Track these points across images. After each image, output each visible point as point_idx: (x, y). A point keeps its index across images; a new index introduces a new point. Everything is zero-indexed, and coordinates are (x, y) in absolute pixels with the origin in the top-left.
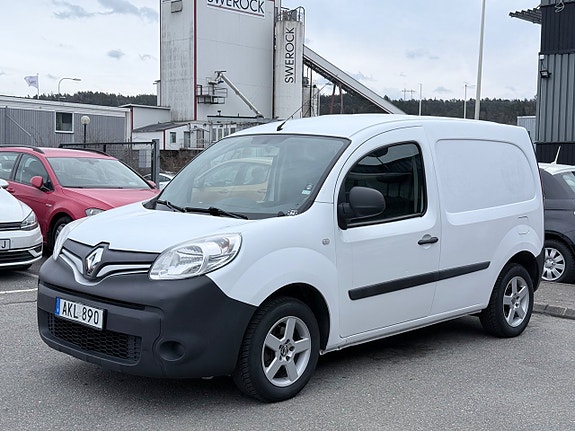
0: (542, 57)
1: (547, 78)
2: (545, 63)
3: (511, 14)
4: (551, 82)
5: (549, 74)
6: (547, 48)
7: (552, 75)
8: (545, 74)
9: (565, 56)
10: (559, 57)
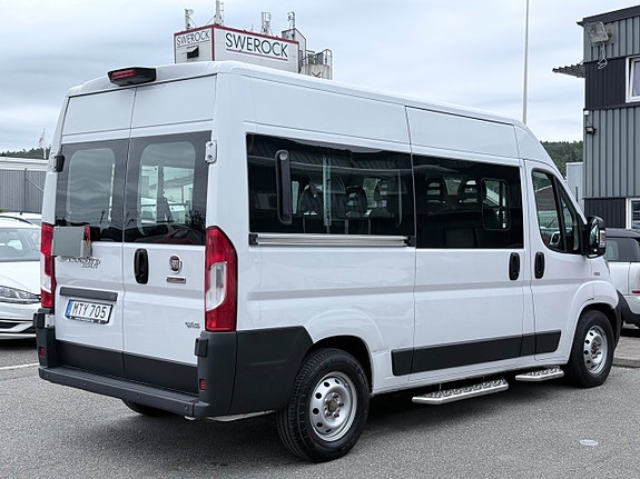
0: (587, 113)
1: (593, 133)
2: (590, 119)
3: (554, 70)
4: (596, 137)
5: (594, 130)
6: (591, 104)
7: (597, 132)
8: (590, 130)
9: (610, 112)
10: (603, 112)
